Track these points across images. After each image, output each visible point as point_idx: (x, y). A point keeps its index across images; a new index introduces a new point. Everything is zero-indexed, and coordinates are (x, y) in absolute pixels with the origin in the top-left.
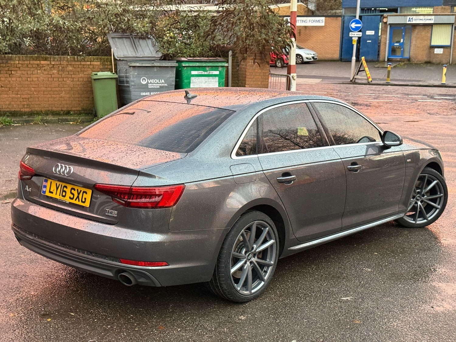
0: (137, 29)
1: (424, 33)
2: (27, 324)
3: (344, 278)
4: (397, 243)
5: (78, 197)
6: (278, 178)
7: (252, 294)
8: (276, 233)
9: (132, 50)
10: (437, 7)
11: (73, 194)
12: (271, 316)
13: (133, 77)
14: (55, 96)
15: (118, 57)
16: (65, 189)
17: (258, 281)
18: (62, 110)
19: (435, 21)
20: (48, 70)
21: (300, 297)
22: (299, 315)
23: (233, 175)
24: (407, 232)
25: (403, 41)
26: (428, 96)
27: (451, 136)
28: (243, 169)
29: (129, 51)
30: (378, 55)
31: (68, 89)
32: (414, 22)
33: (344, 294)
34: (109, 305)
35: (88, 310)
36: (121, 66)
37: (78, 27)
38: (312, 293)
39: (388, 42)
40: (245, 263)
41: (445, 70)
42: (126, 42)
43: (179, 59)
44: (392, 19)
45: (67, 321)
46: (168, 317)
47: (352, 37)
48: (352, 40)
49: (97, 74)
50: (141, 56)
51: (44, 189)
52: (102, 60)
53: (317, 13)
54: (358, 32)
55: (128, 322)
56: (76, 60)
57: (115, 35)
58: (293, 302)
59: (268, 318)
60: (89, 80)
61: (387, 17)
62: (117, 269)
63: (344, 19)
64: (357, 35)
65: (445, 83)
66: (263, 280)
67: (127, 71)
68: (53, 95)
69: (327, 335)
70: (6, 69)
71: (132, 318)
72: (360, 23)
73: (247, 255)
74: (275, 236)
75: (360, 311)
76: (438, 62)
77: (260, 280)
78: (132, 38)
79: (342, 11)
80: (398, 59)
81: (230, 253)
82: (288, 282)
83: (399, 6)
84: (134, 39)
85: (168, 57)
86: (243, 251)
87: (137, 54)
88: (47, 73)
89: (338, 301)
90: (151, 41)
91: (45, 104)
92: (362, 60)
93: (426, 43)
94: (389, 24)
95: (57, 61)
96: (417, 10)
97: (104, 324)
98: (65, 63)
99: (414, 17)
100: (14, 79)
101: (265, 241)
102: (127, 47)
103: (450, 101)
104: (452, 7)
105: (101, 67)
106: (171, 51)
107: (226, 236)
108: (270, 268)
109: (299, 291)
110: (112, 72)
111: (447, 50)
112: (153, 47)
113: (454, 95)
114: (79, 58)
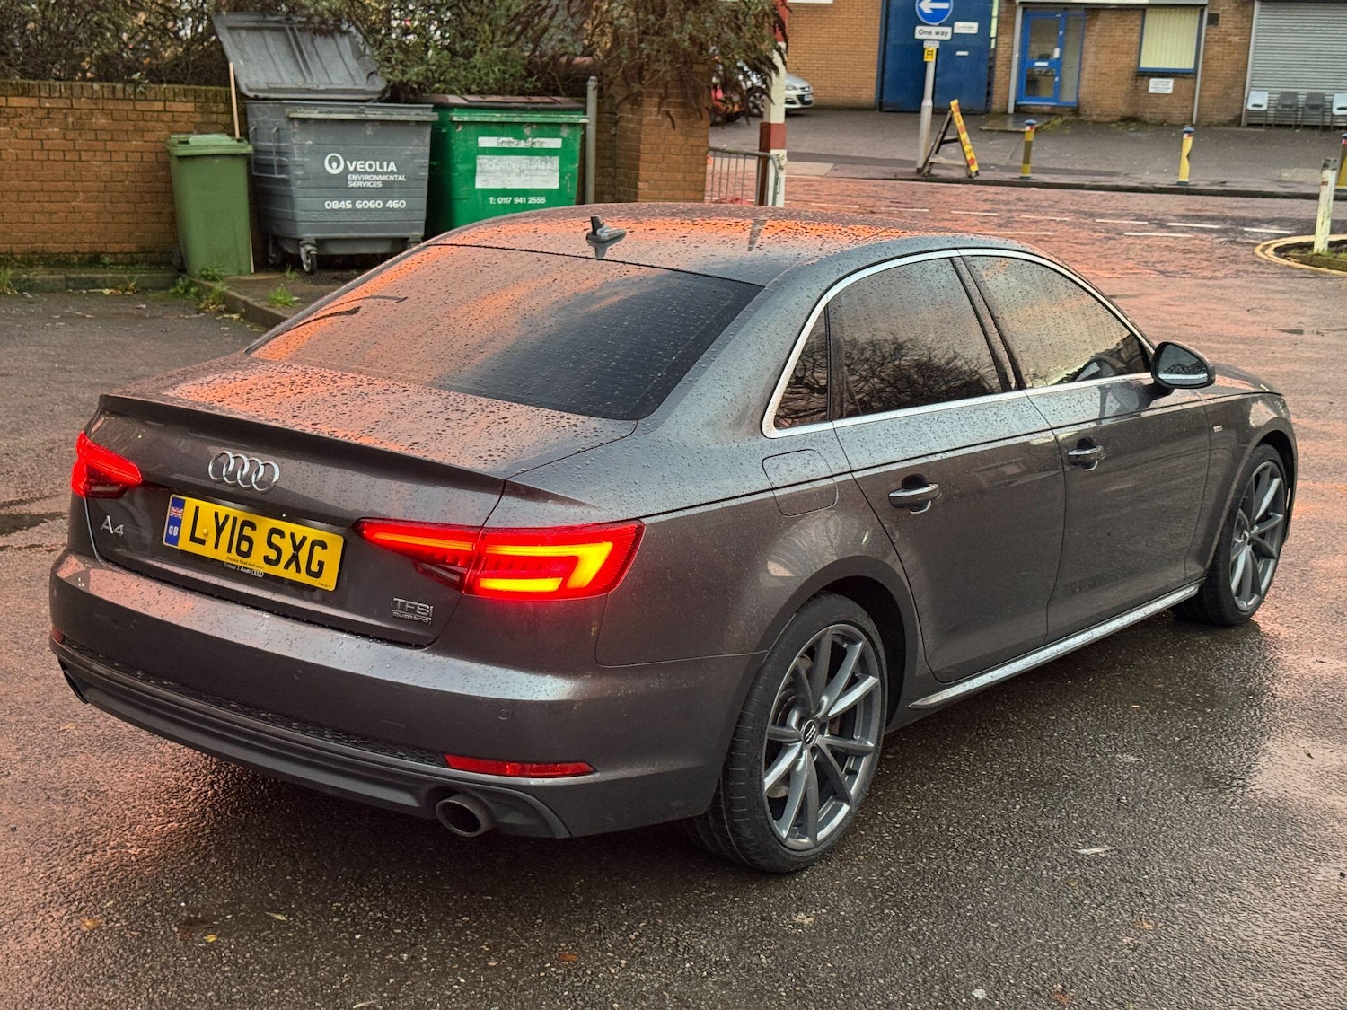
1: (1121, 31)
3: (1067, 787)
4: (1185, 672)
5: (295, 558)
6: (891, 495)
7: (817, 844)
8: (882, 654)
9: (293, 68)
11: (279, 550)
12: (886, 911)
13: (302, 154)
14: (53, 207)
15: (250, 90)
16: (247, 531)
17: (831, 802)
18: (76, 252)
20: (31, 126)
21: (957, 851)
22: (969, 907)
23: (773, 489)
24: (1205, 638)
25: (1061, 53)
26: (1150, 221)
27: (1243, 340)
28: (798, 469)
29: (282, 69)
30: (989, 94)
31: (95, 185)
33: (1082, 837)
34: (386, 885)
35: (325, 903)
36: (259, 117)
38: (989, 837)
39: (1016, 55)
40: (800, 754)
41: (1188, 143)
42: (274, 43)
43: (439, 98)
45: (268, 942)
46: (580, 921)
47: (923, 40)
48: (923, 50)
49: (187, 142)
50: (322, 87)
51: (173, 531)
52: (200, 97)
54: (940, 25)
55: (459, 939)
56: (119, 94)
57: (237, 19)
58: (939, 867)
59: (881, 920)
60: (161, 157)
62: (435, 785)
64: (937, 33)
65: (1187, 180)
66: (846, 799)
67: (282, 133)
68: (47, 204)
69: (1070, 969)
71: (468, 926)
73: (804, 728)
74: (880, 665)
75: (1145, 891)
76: (1159, 117)
77: (838, 799)
78: (292, 29)
80: (1046, 109)
81: (763, 730)
82: (907, 800)
84: (297, 33)
85: (405, 92)
86: (792, 717)
87: (309, 80)
88: (27, 133)
89: (1070, 859)
90: (351, 42)
91: (22, 231)
92: (953, 109)
93: (1125, 62)
94: (1021, 3)
95: (60, 97)
97: (387, 950)
98: (83, 103)
101: (853, 682)
102: (277, 58)
103: (1215, 235)
105: (198, 119)
106: (415, 73)
107: (755, 673)
108: (865, 761)
109: (948, 828)
110: (232, 134)
111: (1186, 83)
112: (358, 59)
113: (1224, 219)
114: (129, 89)
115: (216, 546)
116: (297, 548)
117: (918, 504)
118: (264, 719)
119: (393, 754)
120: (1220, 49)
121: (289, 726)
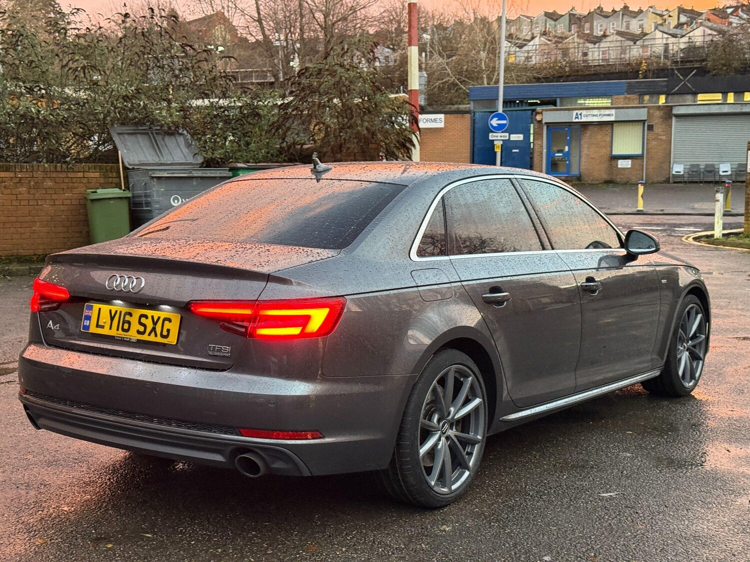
0: (161, 118)
1: (600, 136)
2: (72, 553)
3: (592, 467)
4: (656, 417)
5: (154, 329)
6: (484, 296)
7: (452, 492)
9: (153, 153)
10: (617, 97)
11: (145, 326)
12: (492, 524)
13: (158, 196)
14: (22, 230)
15: (130, 165)
16: (128, 318)
17: (459, 470)
18: (35, 255)
19: (616, 117)
20: (11, 187)
21: (531, 496)
22: (540, 520)
23: (417, 287)
24: (666, 403)
25: (569, 149)
26: (624, 226)
28: (430, 278)
29: (147, 154)
31: (46, 217)
32: (584, 119)
33: (602, 488)
34: (208, 519)
35: (174, 528)
36: (134, 179)
37: (61, 117)
38: (549, 490)
39: (545, 151)
40: (439, 439)
41: (641, 189)
42: (143, 141)
43: (233, 165)
44: (549, 116)
45: (142, 547)
46: (318, 532)
47: (493, 140)
48: (494, 145)
49: (96, 192)
50: (169, 162)
51: (87, 323)
52: (102, 169)
53: (429, 109)
54: (502, 132)
55: (251, 542)
56: (59, 169)
57: (124, 129)
58: (521, 504)
59: (490, 528)
60: (82, 202)
61: (541, 113)
62: (235, 447)
63: (474, 117)
64: (501, 137)
65: (642, 209)
66: (468, 468)
67: (147, 185)
68: (20, 229)
69: (598, 546)
71: (255, 536)
72: (504, 119)
73: (441, 424)
74: (482, 391)
75: (640, 512)
76: (625, 180)
77: (462, 468)
78: (152, 133)
79: (471, 106)
81: (418, 421)
82: (503, 475)
83: (559, 96)
84: (155, 135)
85: (214, 163)
86: (434, 419)
87: (162, 159)
88: (9, 191)
89: (595, 499)
90: (184, 139)
91: (6, 244)
93: (604, 152)
94: (546, 123)
95: (27, 171)
96: (586, 102)
97: (210, 548)
98: (39, 174)
99: (584, 112)
101: (467, 401)
102: (144, 149)
103: (659, 232)
104: (640, 95)
105: (102, 181)
106: (218, 154)
107: (412, 387)
108: (477, 447)
109: (526, 487)
110: (121, 188)
111: (638, 162)
112: (188, 147)
113: (664, 225)
114: (64, 166)
115: (110, 329)
116: (155, 323)
117: (499, 302)
118: (138, 419)
119: (210, 431)
120: (656, 143)
121: (152, 422)
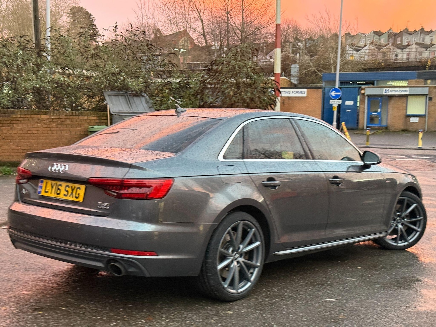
0: (132, 87)
1: (400, 103)
3: (328, 285)
4: (379, 260)
5: (72, 193)
6: (263, 182)
7: (238, 293)
9: (127, 106)
10: (411, 80)
11: (67, 191)
15: (114, 113)
16: (60, 187)
19: (409, 92)
20: (47, 124)
21: (286, 298)
23: (220, 175)
25: (381, 110)
26: (406, 156)
29: (123, 107)
30: (358, 123)
31: (66, 141)
32: (390, 93)
33: (328, 296)
34: (99, 302)
35: (78, 305)
37: (77, 84)
39: (366, 111)
40: (232, 262)
41: (421, 135)
42: (122, 99)
44: (369, 91)
46: (157, 311)
47: (332, 104)
48: (332, 107)
49: (93, 127)
50: (135, 112)
51: (40, 190)
52: (98, 115)
53: (300, 86)
54: (338, 99)
55: (117, 314)
56: (74, 114)
57: (112, 93)
58: (278, 302)
60: (86, 133)
61: (364, 89)
62: (108, 259)
63: (324, 90)
64: (337, 102)
65: (421, 147)
66: (250, 281)
70: (8, 122)
72: (339, 92)
73: (234, 254)
74: (261, 238)
76: (414, 130)
77: (247, 281)
78: (127, 95)
79: (323, 84)
80: (377, 127)
81: (217, 249)
82: (274, 287)
83: (376, 79)
84: (129, 96)
87: (131, 109)
88: (46, 126)
89: (322, 301)
90: (145, 99)
92: (342, 125)
93: (402, 112)
94: (367, 95)
95: (57, 115)
96: (392, 83)
97: (94, 316)
98: (63, 117)
99: (390, 89)
100: (15, 132)
101: (251, 243)
102: (122, 104)
103: (427, 160)
104: (425, 80)
105: (97, 121)
106: (164, 108)
108: (256, 270)
110: (107, 125)
111: (423, 119)
112: (147, 103)
113: (431, 156)
114: (77, 112)
115: (51, 193)
116: (73, 190)
117: (274, 186)
118: (61, 242)
119: (96, 249)
120: (433, 108)
121: (67, 244)
